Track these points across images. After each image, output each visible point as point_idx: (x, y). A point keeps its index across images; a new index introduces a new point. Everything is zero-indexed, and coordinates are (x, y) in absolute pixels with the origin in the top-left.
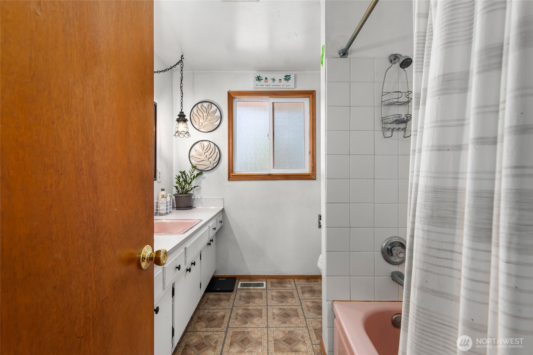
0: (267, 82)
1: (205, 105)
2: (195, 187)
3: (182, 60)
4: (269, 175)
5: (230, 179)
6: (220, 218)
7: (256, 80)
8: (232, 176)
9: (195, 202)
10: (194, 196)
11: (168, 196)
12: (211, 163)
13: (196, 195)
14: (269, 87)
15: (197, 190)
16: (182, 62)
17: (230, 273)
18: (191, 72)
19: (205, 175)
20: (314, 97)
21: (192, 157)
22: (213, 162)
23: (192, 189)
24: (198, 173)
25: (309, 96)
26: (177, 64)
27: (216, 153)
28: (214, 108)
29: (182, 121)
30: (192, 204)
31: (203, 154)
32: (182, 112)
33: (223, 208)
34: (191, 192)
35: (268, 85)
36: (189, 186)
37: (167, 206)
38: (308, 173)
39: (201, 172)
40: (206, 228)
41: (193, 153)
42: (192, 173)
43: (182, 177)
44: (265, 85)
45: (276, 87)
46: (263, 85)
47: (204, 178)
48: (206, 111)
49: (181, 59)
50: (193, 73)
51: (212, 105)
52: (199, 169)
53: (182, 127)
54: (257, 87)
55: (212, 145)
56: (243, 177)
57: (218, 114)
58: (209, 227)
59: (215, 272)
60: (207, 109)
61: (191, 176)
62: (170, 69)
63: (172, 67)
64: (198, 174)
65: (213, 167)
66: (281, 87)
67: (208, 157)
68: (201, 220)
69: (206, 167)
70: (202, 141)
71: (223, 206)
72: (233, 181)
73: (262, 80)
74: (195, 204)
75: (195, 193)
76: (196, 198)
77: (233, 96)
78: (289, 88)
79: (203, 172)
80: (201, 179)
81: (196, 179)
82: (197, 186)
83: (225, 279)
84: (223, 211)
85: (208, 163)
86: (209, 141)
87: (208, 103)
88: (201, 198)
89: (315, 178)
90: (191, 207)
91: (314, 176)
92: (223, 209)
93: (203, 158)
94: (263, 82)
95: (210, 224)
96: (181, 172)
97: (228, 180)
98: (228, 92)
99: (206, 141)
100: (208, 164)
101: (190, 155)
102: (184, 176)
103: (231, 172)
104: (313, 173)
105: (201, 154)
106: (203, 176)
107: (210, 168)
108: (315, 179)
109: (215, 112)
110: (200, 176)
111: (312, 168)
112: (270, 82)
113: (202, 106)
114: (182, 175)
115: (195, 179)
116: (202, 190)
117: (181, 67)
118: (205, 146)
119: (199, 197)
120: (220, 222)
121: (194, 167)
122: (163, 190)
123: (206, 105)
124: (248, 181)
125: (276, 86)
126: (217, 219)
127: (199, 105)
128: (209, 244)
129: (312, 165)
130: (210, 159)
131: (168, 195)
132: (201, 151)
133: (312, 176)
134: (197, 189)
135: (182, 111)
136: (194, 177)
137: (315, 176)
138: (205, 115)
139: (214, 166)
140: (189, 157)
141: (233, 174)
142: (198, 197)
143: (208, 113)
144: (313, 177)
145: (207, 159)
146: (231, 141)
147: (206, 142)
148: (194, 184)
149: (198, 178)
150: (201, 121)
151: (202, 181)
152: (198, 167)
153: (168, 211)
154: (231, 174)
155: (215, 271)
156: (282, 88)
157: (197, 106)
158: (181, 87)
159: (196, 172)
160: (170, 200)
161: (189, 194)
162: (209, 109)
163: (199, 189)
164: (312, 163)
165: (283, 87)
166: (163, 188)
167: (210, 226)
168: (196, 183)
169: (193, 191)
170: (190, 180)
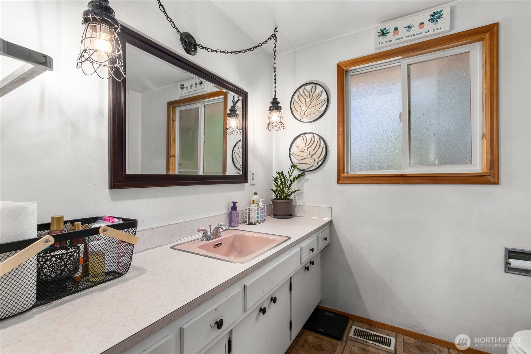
0: (398, 33)
1: (308, 87)
2: (295, 191)
3: (276, 34)
4: (402, 176)
5: (340, 182)
6: (326, 234)
7: (379, 36)
8: (342, 178)
9: (296, 209)
10: (296, 203)
11: (261, 201)
12: (315, 161)
13: (298, 201)
14: (402, 40)
15: (299, 195)
16: (275, 36)
17: (341, 308)
18: (292, 51)
19: (308, 176)
20: (495, 35)
21: (293, 154)
22: (317, 160)
23: (292, 193)
24: (300, 173)
25: (482, 36)
26: (268, 40)
27: (321, 148)
28: (319, 89)
29: (275, 109)
30: (293, 212)
31: (306, 149)
32: (275, 99)
33: (330, 219)
34: (292, 197)
35: (400, 39)
36: (288, 190)
37: (257, 214)
38: (480, 172)
39: (303, 173)
40: (297, 249)
41: (294, 149)
42: (291, 174)
43: (281, 179)
44: (393, 40)
45: (413, 37)
46: (391, 41)
47: (307, 180)
48: (308, 96)
49: (274, 33)
50: (294, 52)
51: (317, 86)
52: (301, 169)
53: (275, 116)
54: (382, 45)
55: (316, 137)
56: (358, 179)
57: (324, 96)
58: (301, 248)
59: (321, 302)
60: (310, 92)
61: (289, 178)
62: (259, 46)
63: (261, 44)
64: (299, 175)
65: (317, 166)
66: (424, 34)
67: (312, 153)
68: (289, 238)
69: (308, 166)
70: (304, 134)
71: (331, 217)
72: (344, 185)
73: (389, 32)
74: (297, 212)
75: (296, 198)
76: (298, 204)
77: (345, 68)
78: (439, 33)
79: (305, 172)
80: (303, 182)
81: (298, 181)
82: (297, 190)
83: (333, 315)
84: (330, 223)
85: (311, 161)
86: (313, 133)
87: (311, 85)
88: (303, 205)
89: (496, 181)
90: (291, 215)
91: (494, 178)
92: (331, 221)
93: (305, 155)
94: (390, 36)
95: (304, 244)
96: (278, 173)
97: (338, 183)
98: (337, 64)
99: (309, 133)
100: (311, 163)
101: (291, 153)
102: (282, 177)
103: (341, 172)
104: (492, 172)
105: (304, 151)
106: (306, 177)
107: (314, 168)
108: (497, 183)
109: (320, 95)
110: (302, 178)
111: (489, 163)
112: (403, 32)
113: (305, 91)
114: (280, 176)
115: (296, 182)
116: (305, 195)
117: (274, 43)
118: (307, 140)
119: (301, 204)
120: (325, 239)
121: (293, 166)
122: (256, 194)
123: (309, 89)
124: (367, 185)
125: (414, 35)
126: (319, 235)
127: (301, 90)
128: (307, 268)
129: (489, 157)
130: (314, 157)
131: (261, 199)
132: (304, 146)
133: (490, 177)
134: (299, 193)
135: (275, 97)
136: (294, 179)
137: (496, 176)
138: (308, 100)
139: (320, 163)
140: (290, 154)
141: (345, 175)
142: (299, 204)
143: (311, 98)
144: (492, 180)
145: (310, 157)
146: (341, 129)
147: (310, 135)
148: (294, 187)
149: (300, 180)
150: (303, 109)
151: (305, 184)
152: (298, 166)
153: (259, 219)
154: (342, 175)
155: (321, 300)
156: (425, 37)
157: (298, 91)
158: (274, 68)
159: (296, 173)
160: (262, 206)
161: (289, 199)
162: (313, 92)
163: (301, 193)
164: (489, 155)
165: (428, 34)
166: (256, 192)
167: (302, 246)
168: (297, 186)
169: (294, 196)
170: (289, 182)
